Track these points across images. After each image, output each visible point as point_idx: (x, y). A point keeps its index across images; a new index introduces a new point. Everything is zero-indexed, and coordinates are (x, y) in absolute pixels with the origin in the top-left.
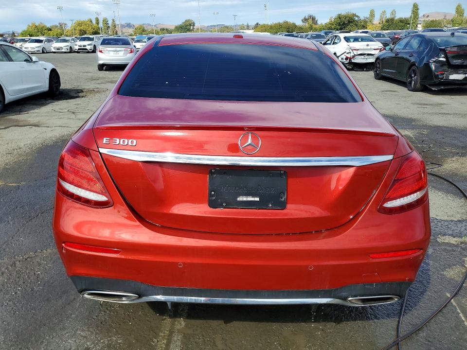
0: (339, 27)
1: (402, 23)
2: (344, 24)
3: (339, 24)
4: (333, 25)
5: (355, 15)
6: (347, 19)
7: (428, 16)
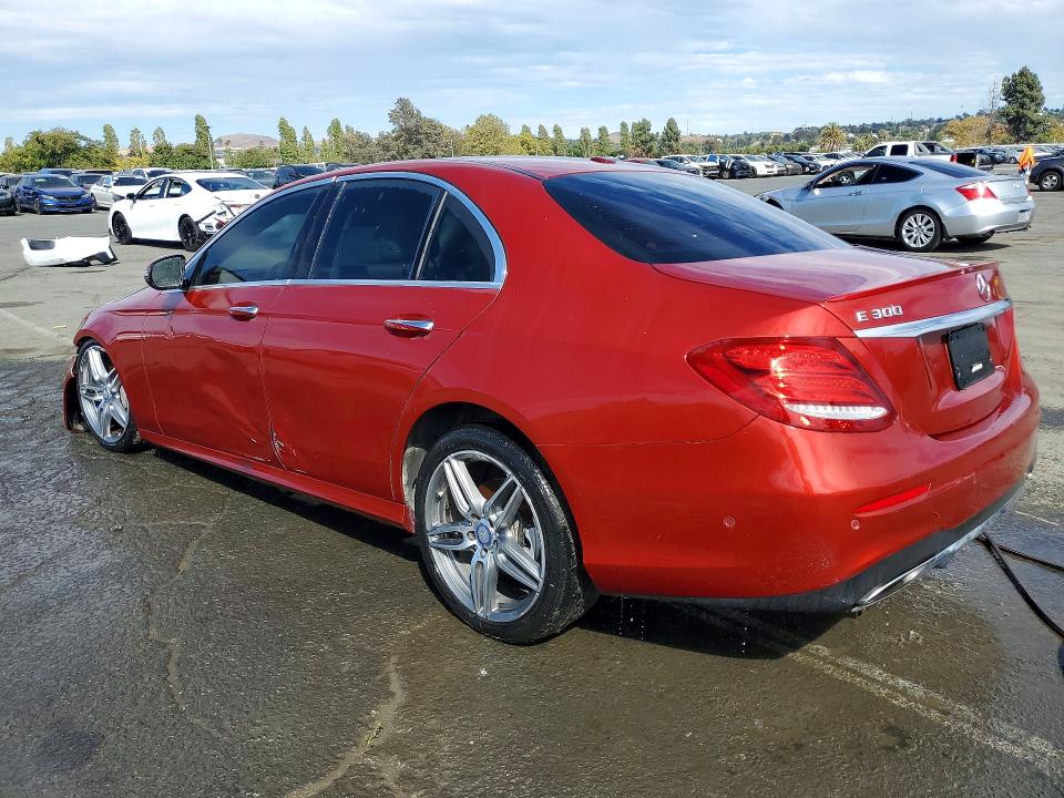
0: (43, 162)
1: (190, 156)
2: (54, 154)
3: (42, 156)
4: (26, 157)
5: (76, 135)
6: (60, 143)
7: (228, 143)
